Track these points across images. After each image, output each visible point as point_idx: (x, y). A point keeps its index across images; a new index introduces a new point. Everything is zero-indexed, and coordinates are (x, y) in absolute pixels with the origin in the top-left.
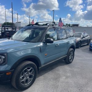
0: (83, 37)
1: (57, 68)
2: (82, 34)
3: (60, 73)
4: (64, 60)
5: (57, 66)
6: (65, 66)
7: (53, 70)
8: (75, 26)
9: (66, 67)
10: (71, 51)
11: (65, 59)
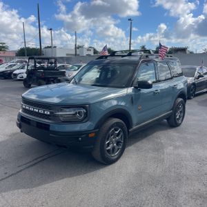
0: (199, 77)
1: (155, 134)
2: (197, 69)
3: (162, 141)
4: (166, 120)
5: (155, 132)
6: (169, 130)
7: (149, 137)
8: (179, 52)
9: (172, 133)
10: (179, 104)
11: (168, 118)
